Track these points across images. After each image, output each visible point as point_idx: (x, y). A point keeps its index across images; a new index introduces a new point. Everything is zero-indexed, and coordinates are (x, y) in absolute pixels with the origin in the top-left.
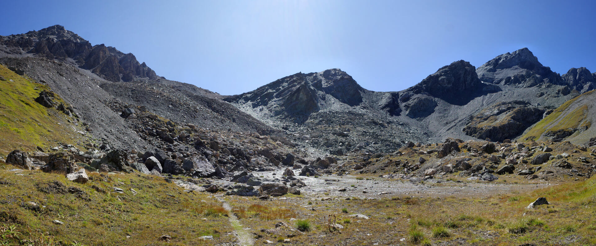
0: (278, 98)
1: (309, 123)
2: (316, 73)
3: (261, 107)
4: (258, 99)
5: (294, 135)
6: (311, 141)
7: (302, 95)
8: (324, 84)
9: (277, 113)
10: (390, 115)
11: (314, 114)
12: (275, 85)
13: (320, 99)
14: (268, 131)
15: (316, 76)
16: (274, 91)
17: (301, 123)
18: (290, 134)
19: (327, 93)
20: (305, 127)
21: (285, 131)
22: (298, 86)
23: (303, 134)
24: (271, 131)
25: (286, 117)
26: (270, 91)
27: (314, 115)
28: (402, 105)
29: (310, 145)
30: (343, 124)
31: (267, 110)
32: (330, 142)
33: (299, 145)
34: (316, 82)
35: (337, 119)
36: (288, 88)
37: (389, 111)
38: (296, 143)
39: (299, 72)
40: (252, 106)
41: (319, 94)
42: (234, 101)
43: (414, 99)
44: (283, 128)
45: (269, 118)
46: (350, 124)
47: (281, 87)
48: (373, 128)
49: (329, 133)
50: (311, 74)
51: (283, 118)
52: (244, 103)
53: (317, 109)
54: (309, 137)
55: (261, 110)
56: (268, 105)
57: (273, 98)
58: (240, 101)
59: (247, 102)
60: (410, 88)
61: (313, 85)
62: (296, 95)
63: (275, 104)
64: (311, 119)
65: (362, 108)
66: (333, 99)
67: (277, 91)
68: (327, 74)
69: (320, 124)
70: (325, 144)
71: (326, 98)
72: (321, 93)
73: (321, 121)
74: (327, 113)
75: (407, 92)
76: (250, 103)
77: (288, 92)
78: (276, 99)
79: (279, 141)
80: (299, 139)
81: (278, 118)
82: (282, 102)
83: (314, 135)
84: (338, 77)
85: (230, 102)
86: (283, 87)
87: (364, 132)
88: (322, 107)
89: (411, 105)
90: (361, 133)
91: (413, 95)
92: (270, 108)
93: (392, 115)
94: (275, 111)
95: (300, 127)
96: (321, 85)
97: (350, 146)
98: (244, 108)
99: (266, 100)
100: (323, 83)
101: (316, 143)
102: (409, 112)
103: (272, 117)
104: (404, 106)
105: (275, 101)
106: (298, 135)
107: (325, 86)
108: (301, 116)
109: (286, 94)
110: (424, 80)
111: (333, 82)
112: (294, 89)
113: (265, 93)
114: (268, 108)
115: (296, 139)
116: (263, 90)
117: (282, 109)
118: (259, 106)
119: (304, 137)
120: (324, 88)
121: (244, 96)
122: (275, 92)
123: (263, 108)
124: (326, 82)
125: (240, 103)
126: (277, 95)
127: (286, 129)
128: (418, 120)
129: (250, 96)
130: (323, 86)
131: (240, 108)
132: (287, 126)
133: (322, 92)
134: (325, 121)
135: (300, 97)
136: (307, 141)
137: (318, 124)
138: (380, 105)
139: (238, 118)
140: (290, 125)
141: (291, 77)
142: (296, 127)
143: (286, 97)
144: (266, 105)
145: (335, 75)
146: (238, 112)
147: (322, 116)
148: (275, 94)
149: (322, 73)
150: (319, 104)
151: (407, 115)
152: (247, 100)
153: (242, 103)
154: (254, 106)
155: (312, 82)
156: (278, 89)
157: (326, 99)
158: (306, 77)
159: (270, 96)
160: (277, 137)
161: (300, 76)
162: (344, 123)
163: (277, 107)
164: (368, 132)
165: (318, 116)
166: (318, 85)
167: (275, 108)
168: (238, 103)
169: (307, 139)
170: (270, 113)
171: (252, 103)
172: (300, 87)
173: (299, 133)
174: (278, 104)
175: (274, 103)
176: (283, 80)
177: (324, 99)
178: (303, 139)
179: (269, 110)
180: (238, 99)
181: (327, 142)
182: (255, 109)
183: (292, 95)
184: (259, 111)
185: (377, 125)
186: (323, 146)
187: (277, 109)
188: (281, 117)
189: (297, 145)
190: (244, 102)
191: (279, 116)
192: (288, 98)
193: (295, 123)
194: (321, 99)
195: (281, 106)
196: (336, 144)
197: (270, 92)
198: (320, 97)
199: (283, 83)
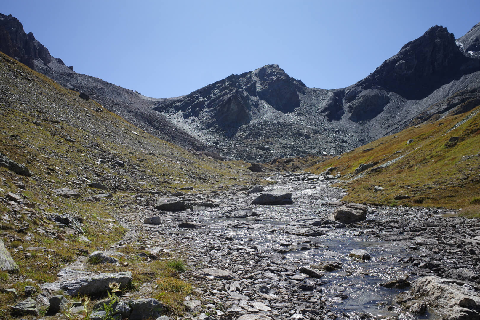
0: (210, 108)
1: (238, 137)
2: (251, 72)
3: (192, 118)
4: (189, 109)
5: (223, 150)
6: (237, 154)
7: (233, 107)
8: (259, 87)
9: (209, 126)
10: (328, 120)
11: (244, 126)
12: (206, 91)
13: (252, 107)
14: (202, 147)
15: (250, 78)
16: (206, 99)
17: (231, 136)
18: (220, 149)
19: (261, 98)
20: (234, 141)
21: (216, 146)
22: (229, 96)
23: (231, 149)
24: (204, 147)
25: (217, 130)
26: (201, 99)
27: (243, 128)
28: (346, 106)
29: (236, 158)
30: (268, 138)
31: (199, 122)
32: (251, 155)
33: (227, 159)
34: (249, 85)
35: (265, 132)
36: (220, 96)
37: (327, 116)
38: (225, 157)
39: (232, 74)
40: (183, 116)
41: (252, 101)
42: (164, 111)
43: (360, 98)
44: (214, 143)
45: (201, 130)
46: (275, 136)
47: (212, 95)
48: (296, 140)
49: (252, 148)
50: (245, 75)
51: (214, 131)
52: (175, 113)
53: (248, 119)
54: (235, 151)
55: (193, 121)
56: (200, 116)
57: (204, 108)
58: (171, 110)
59: (178, 112)
60: (359, 82)
61: (246, 90)
62: (227, 105)
63: (206, 115)
64: (241, 132)
65: (296, 116)
66: (266, 106)
67: (209, 99)
68: (263, 73)
69: (248, 138)
70: (247, 157)
71: (260, 104)
72: (254, 99)
73: (249, 134)
74: (255, 125)
75: (355, 88)
76: (180, 112)
77: (219, 103)
78: (207, 109)
79: (211, 156)
80: (227, 153)
81: (209, 131)
82: (212, 113)
83: (240, 149)
84: (274, 77)
85: (160, 112)
86: (214, 95)
87: (286, 144)
88: (255, 116)
89: (355, 106)
90: (282, 146)
91: (361, 91)
92: (201, 119)
93: (330, 120)
94: (207, 123)
95: (230, 141)
96: (255, 88)
97: (267, 158)
98: (175, 119)
99: (198, 110)
100: (257, 85)
101: (240, 157)
102: (352, 114)
103: (203, 129)
104: (348, 108)
105: (206, 112)
106: (226, 150)
107: (260, 90)
108: (232, 129)
109: (218, 104)
110: (378, 68)
111: (269, 84)
112: (226, 98)
113: (196, 102)
114: (199, 120)
115: (225, 153)
116: (194, 97)
117: (214, 121)
118: (191, 117)
119: (231, 152)
120: (258, 93)
121: (174, 105)
122: (206, 101)
123: (194, 119)
124: (261, 85)
125: (171, 112)
126: (208, 104)
127: (217, 143)
128: (360, 124)
129: (181, 105)
130: (257, 90)
131: (171, 119)
132: (218, 140)
133: (256, 98)
134: (253, 134)
135: (231, 107)
136: (233, 155)
137: (245, 138)
138: (319, 109)
139: (176, 135)
140: (221, 140)
141: (223, 81)
142: (226, 141)
143: (217, 107)
144: (197, 116)
145: (271, 75)
146: (175, 129)
147: (251, 129)
148: (206, 103)
149: (257, 72)
150: (251, 112)
151: (349, 119)
152: (177, 109)
153: (173, 113)
154: (186, 117)
155: (245, 85)
156: (209, 97)
157: (259, 107)
158: (238, 79)
159: (201, 106)
160: (209, 152)
161: (233, 79)
162: (270, 137)
163: (209, 118)
164: (289, 145)
165: (248, 129)
166: (252, 90)
167: (206, 119)
168: (168, 113)
169: (234, 153)
170: (202, 125)
171: (183, 113)
172: (231, 96)
173: (227, 148)
174: (210, 116)
175: (204, 114)
176: (214, 86)
177: (257, 106)
178: (230, 154)
179: (201, 122)
180: (168, 109)
181: (249, 156)
182: (187, 120)
183: (223, 106)
184: (190, 122)
185: (302, 136)
186: (245, 159)
187: (210, 121)
188: (212, 129)
189: (225, 158)
190: (174, 111)
191: (210, 129)
192: (219, 109)
193: (225, 136)
194: (254, 106)
195: (212, 117)
196: (256, 157)
197: (201, 101)
198: (253, 104)
199: (214, 90)
